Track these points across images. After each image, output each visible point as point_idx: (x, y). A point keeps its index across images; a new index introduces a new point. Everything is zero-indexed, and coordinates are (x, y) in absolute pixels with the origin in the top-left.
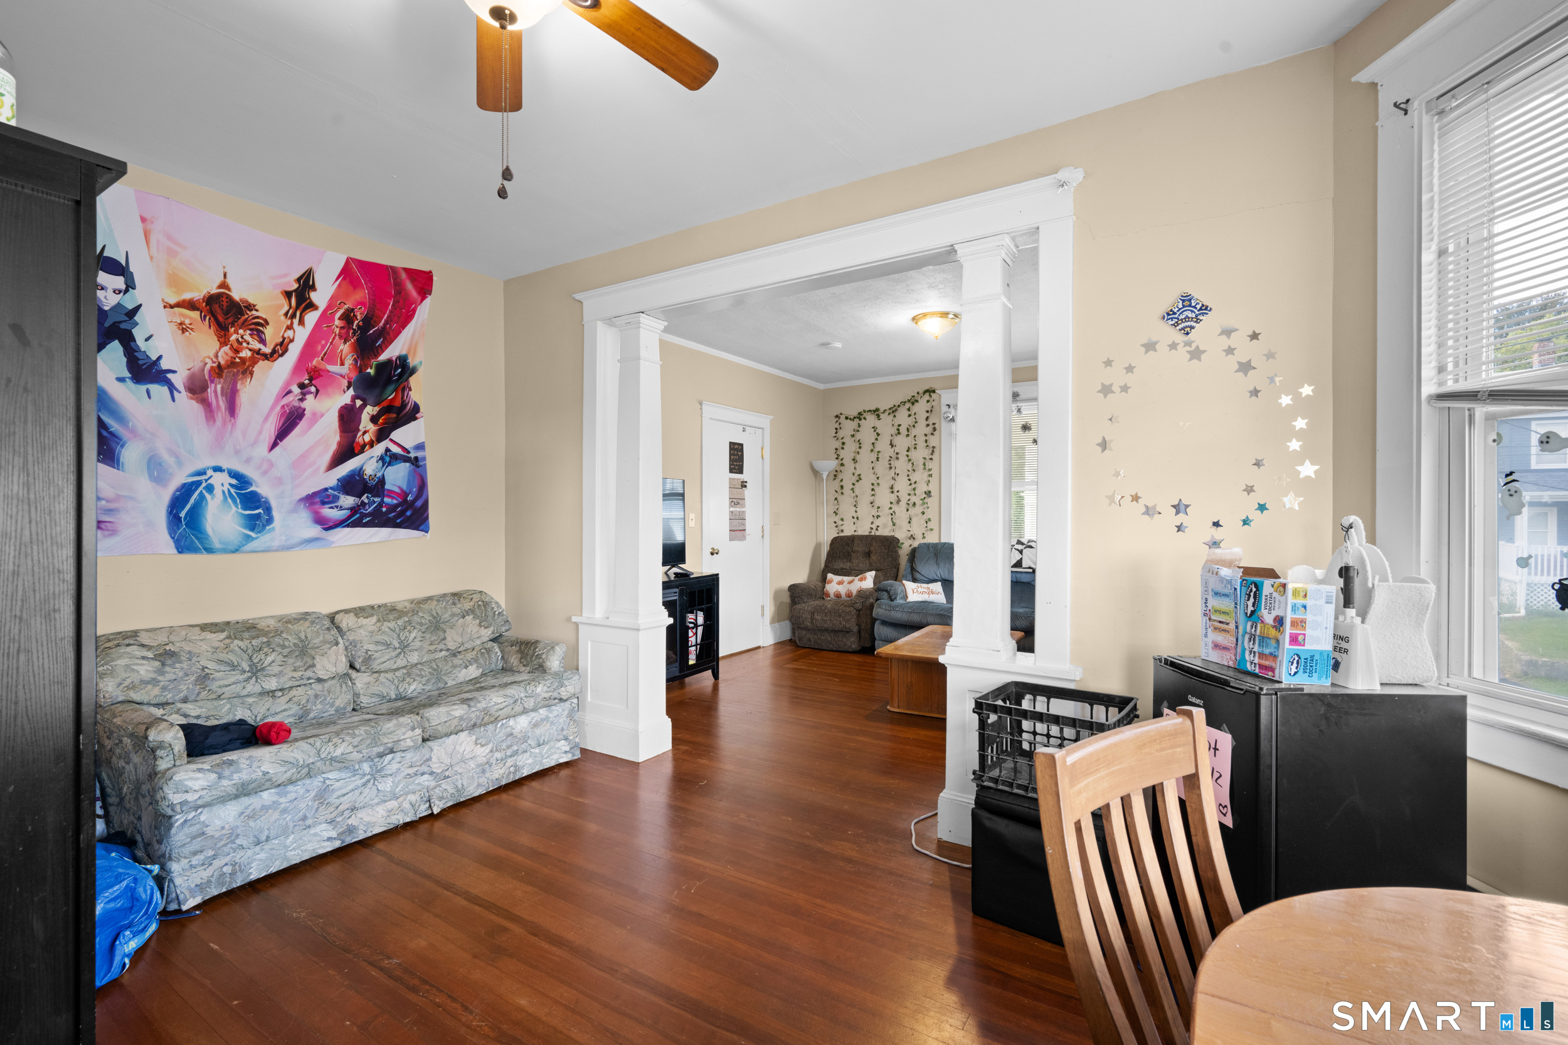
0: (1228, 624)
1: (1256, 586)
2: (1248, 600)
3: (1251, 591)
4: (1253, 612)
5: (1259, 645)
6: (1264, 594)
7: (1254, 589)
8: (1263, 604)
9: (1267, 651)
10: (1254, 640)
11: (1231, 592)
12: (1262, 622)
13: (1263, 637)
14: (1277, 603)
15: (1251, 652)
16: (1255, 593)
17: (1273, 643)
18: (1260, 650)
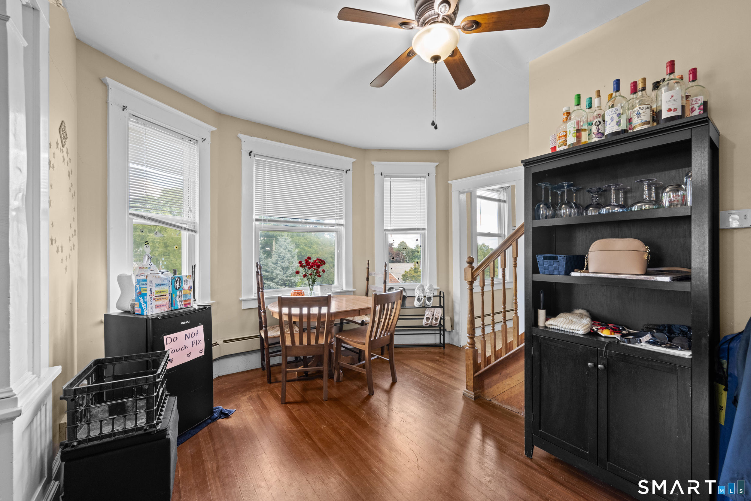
0: (166, 295)
1: (179, 278)
2: (176, 283)
3: (177, 280)
4: (179, 288)
5: (184, 298)
6: (183, 280)
7: (179, 279)
8: (183, 283)
9: (187, 299)
10: (181, 297)
11: (167, 282)
12: (184, 289)
13: (185, 295)
14: (188, 282)
15: (180, 302)
16: (179, 281)
17: (189, 295)
18: (184, 299)
